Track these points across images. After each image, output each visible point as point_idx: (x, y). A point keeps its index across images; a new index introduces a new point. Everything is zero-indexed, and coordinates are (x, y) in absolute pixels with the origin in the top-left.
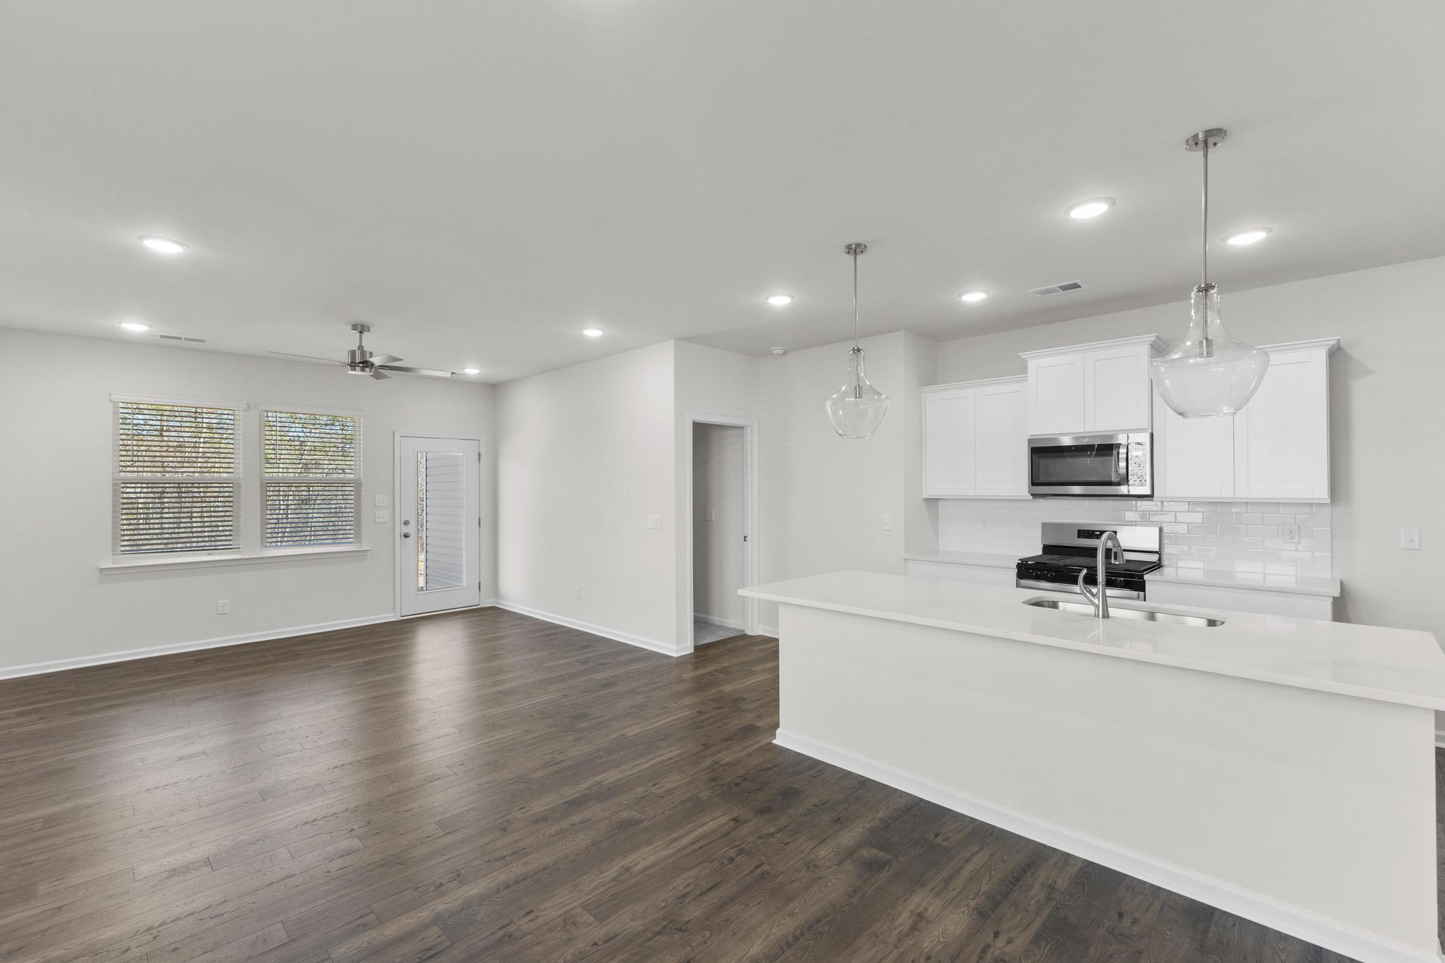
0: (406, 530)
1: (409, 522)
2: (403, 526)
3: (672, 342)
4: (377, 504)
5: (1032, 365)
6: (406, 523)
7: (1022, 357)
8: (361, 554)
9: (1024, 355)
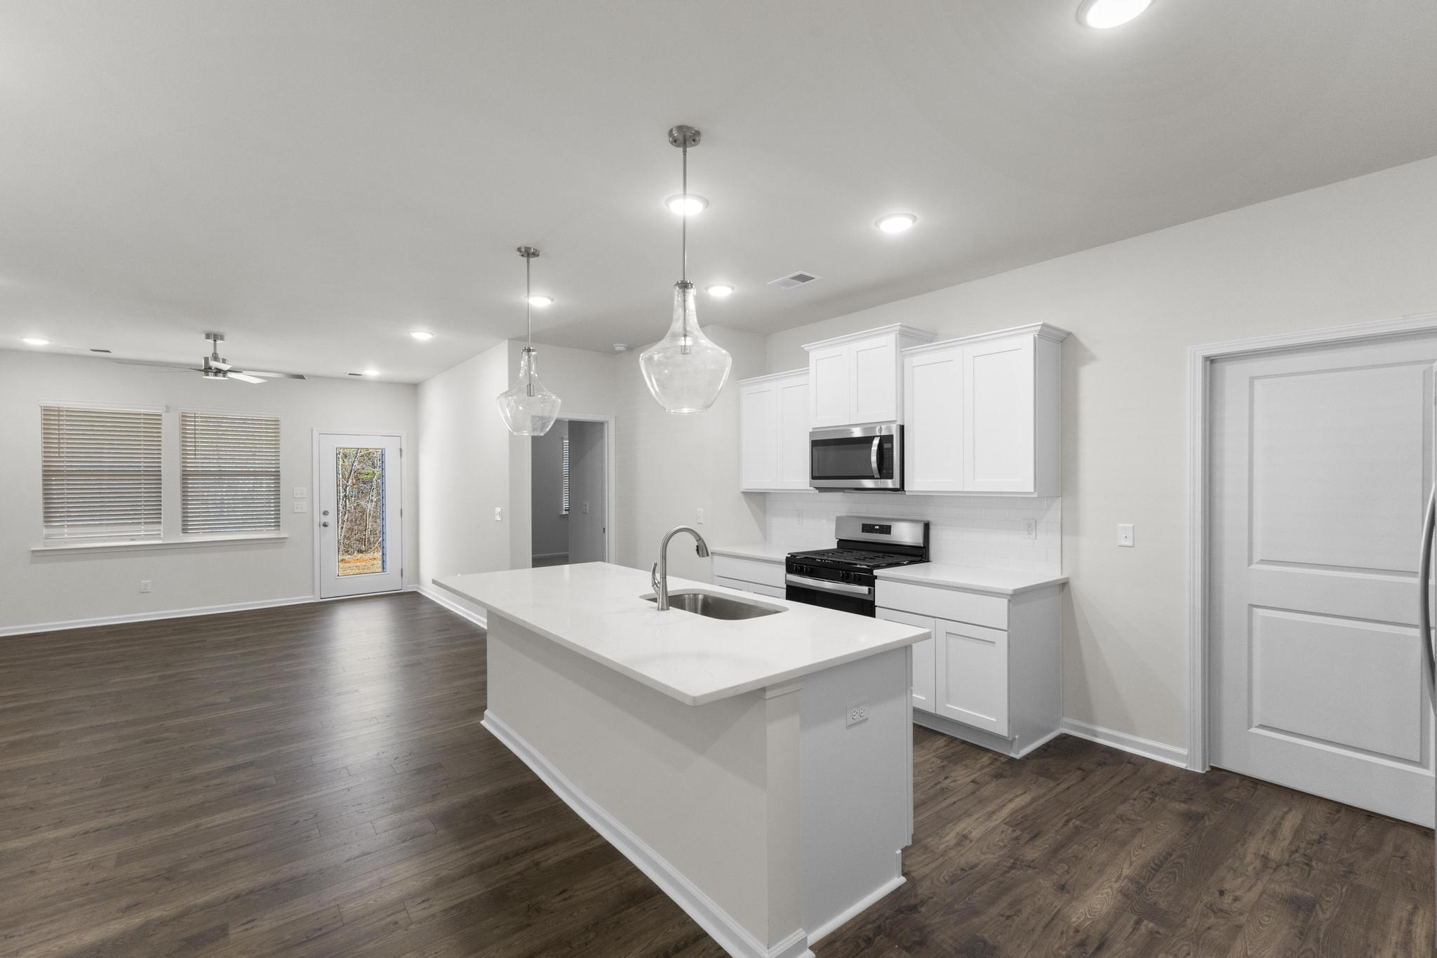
0: (325, 519)
1: (327, 512)
2: (322, 515)
3: (507, 341)
4: (295, 496)
5: (813, 356)
6: (325, 513)
7: (806, 349)
8: (280, 541)
9: (806, 347)
